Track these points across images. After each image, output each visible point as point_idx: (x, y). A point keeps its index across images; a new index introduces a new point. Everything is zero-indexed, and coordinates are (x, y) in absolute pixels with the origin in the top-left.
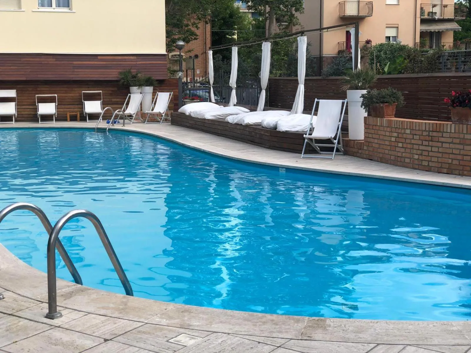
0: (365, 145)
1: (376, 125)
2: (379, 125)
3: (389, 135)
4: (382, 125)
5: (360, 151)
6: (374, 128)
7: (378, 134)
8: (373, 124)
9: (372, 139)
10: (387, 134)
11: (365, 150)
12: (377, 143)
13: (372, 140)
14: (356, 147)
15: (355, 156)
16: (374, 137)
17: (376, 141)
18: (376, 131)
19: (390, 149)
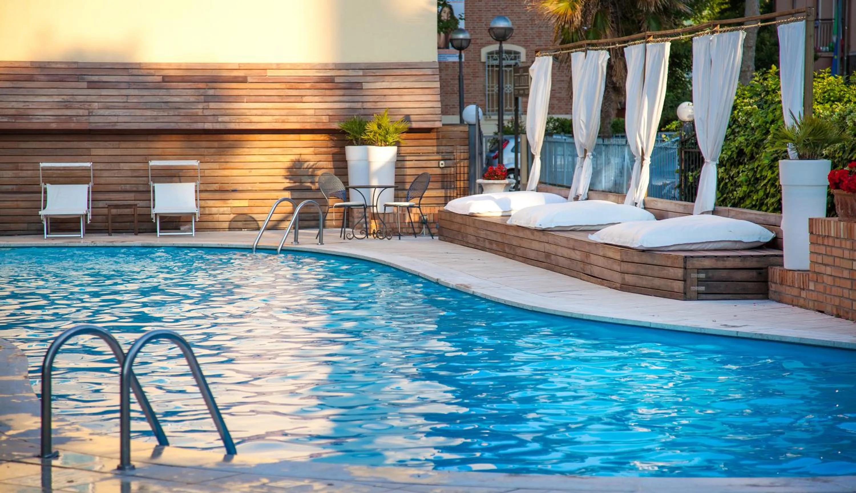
0: (812, 281)
1: (828, 236)
2: (833, 235)
3: (849, 258)
4: (838, 237)
5: (804, 294)
6: (826, 243)
7: (831, 256)
8: (824, 234)
9: (822, 266)
10: (847, 254)
11: (812, 290)
12: (831, 275)
13: (822, 269)
14: (796, 286)
15: (796, 306)
16: (825, 262)
17: (829, 270)
18: (829, 249)
19: (850, 288)
